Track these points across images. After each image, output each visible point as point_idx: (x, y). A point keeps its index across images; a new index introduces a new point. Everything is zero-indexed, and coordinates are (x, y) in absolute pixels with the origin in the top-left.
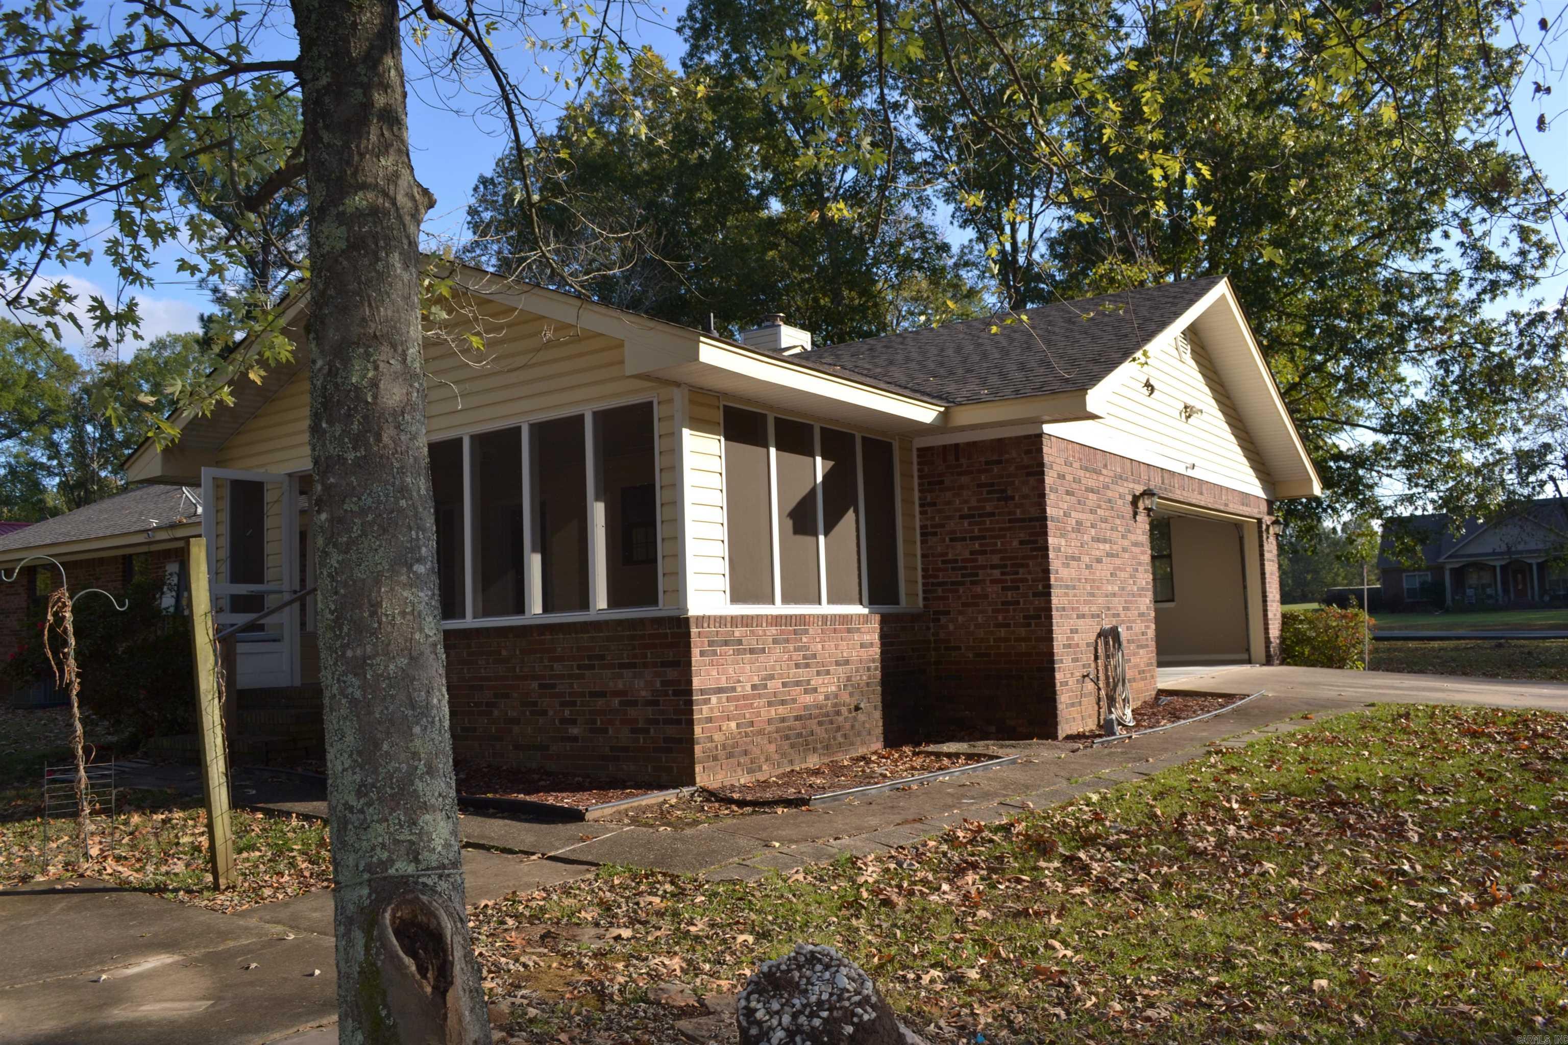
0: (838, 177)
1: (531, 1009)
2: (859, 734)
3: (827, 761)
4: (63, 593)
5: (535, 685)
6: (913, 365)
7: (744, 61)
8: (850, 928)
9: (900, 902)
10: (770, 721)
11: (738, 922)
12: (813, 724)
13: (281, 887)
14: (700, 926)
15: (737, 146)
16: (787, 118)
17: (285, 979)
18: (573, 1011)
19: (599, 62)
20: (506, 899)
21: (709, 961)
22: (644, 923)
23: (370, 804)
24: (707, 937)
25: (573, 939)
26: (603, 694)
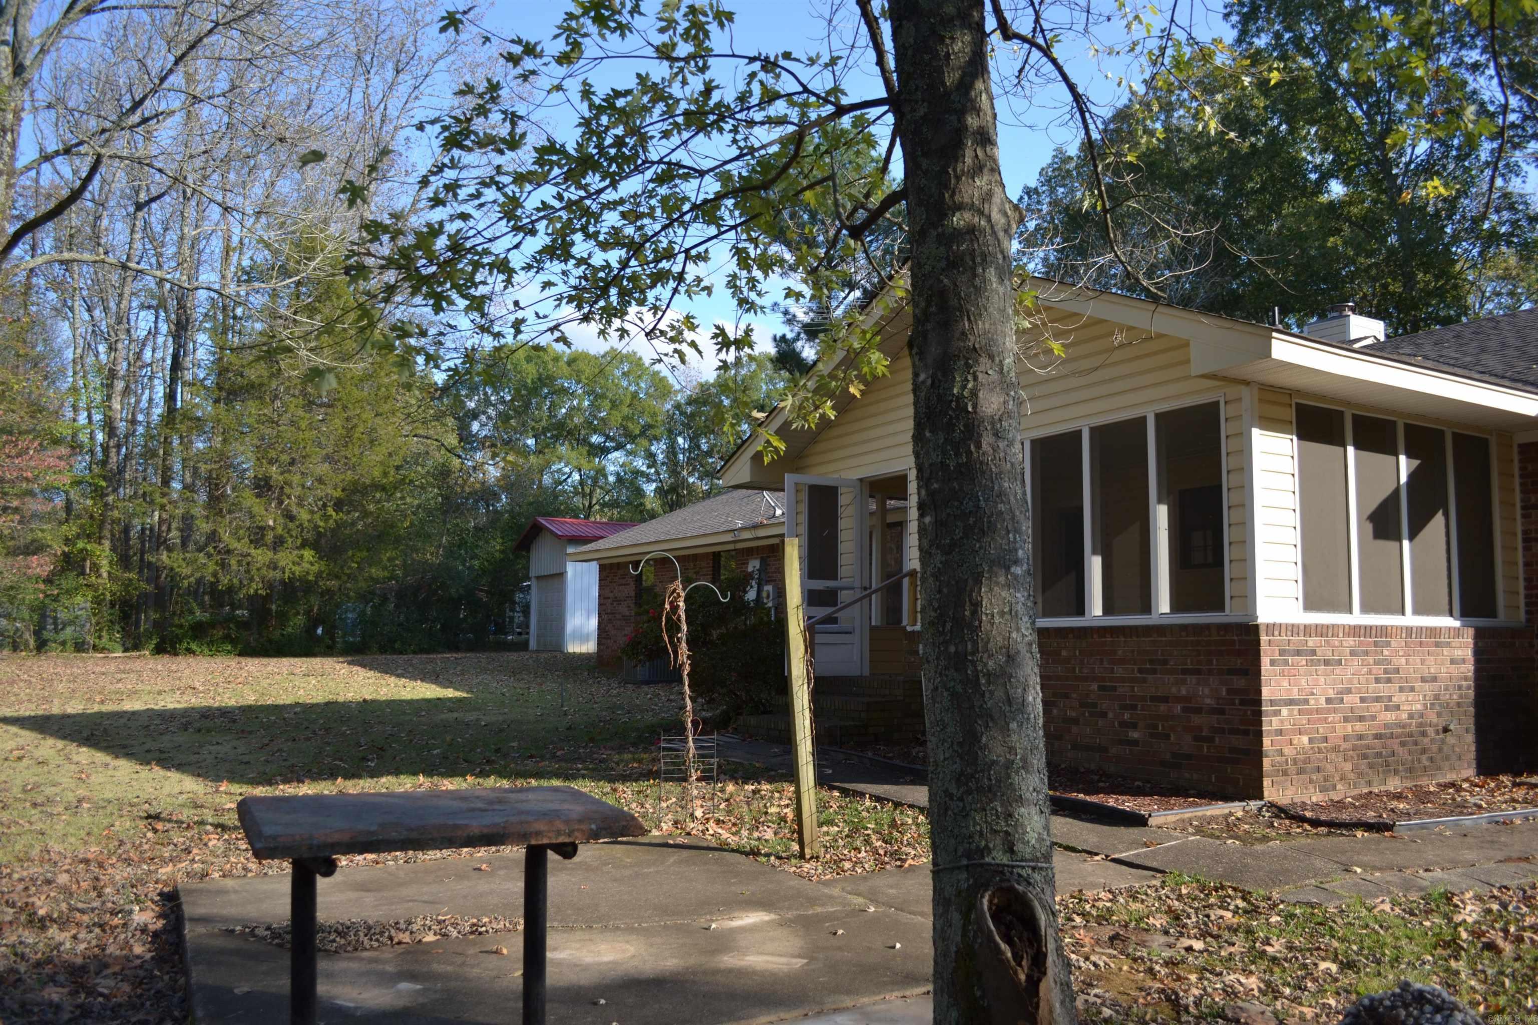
0: (1409, 151)
1: (1105, 1009)
2: (1447, 758)
3: (1410, 784)
4: (678, 585)
5: (1095, 686)
6: (1510, 352)
7: (1297, 40)
8: (1448, 970)
9: (1508, 948)
10: (1345, 738)
11: (1319, 949)
12: (1395, 744)
13: (859, 862)
14: (1277, 947)
15: (1292, 131)
16: (1347, 93)
17: (870, 949)
18: (1148, 1017)
19: (1167, 61)
20: (1072, 897)
21: (1289, 985)
22: (1217, 937)
23: (969, 792)
24: (1285, 960)
25: (1142, 944)
26: (1165, 699)
